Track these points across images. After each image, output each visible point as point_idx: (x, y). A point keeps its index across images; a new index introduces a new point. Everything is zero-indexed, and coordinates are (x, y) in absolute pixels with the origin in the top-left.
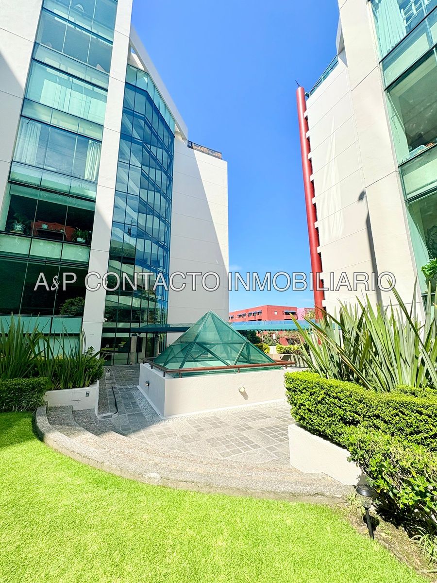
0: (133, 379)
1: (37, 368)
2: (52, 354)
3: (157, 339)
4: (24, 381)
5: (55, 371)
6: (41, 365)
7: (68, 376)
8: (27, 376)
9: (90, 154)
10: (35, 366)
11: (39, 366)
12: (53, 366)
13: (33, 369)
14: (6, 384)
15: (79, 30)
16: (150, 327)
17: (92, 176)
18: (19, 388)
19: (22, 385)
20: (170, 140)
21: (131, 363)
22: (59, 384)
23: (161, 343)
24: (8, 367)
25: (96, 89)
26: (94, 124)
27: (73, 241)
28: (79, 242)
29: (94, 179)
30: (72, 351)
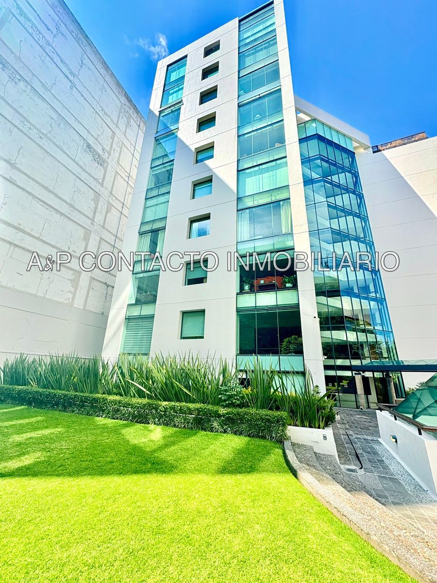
0: (370, 428)
1: (277, 402)
2: (287, 390)
3: (389, 381)
4: (270, 412)
5: (291, 407)
6: (280, 400)
7: (303, 414)
8: (271, 409)
9: (282, 212)
10: (276, 401)
11: (278, 400)
12: (289, 403)
13: (273, 403)
14: (259, 414)
15: (260, 131)
16: (375, 364)
17: (288, 230)
18: (268, 419)
19: (269, 416)
20: (350, 159)
21: (361, 407)
22: (297, 420)
23: (395, 385)
24: (258, 399)
25: (278, 162)
26: (282, 188)
27: (283, 288)
28: (288, 288)
29: (290, 231)
30: (301, 389)
